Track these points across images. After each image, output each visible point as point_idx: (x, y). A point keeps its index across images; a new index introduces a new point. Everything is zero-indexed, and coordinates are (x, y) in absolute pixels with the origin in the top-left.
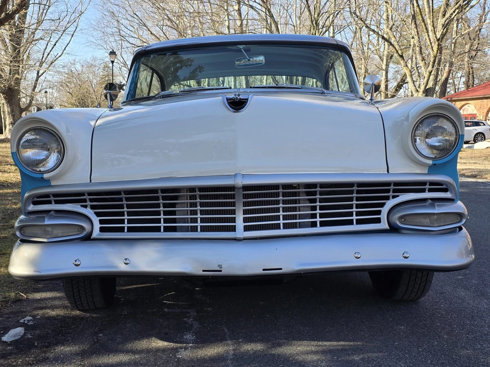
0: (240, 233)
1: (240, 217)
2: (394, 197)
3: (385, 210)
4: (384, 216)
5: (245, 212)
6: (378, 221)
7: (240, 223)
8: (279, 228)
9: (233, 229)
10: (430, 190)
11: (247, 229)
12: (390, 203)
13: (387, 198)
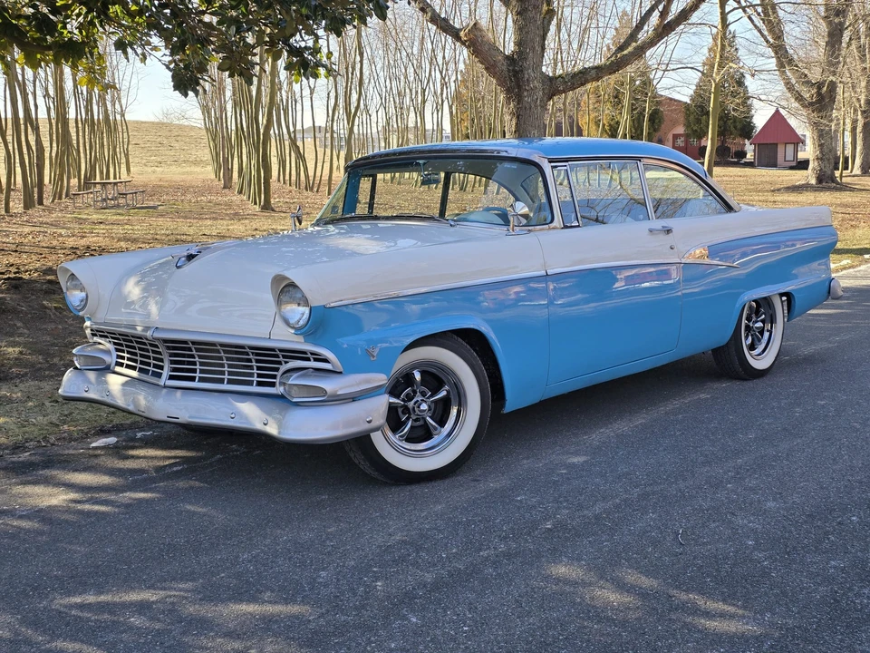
0: (164, 380)
1: (167, 366)
2: (286, 362)
3: (279, 374)
4: (277, 381)
5: (172, 362)
6: (273, 385)
7: (166, 373)
8: (194, 381)
9: (159, 375)
10: (315, 360)
11: (171, 377)
12: (283, 368)
13: (280, 363)
